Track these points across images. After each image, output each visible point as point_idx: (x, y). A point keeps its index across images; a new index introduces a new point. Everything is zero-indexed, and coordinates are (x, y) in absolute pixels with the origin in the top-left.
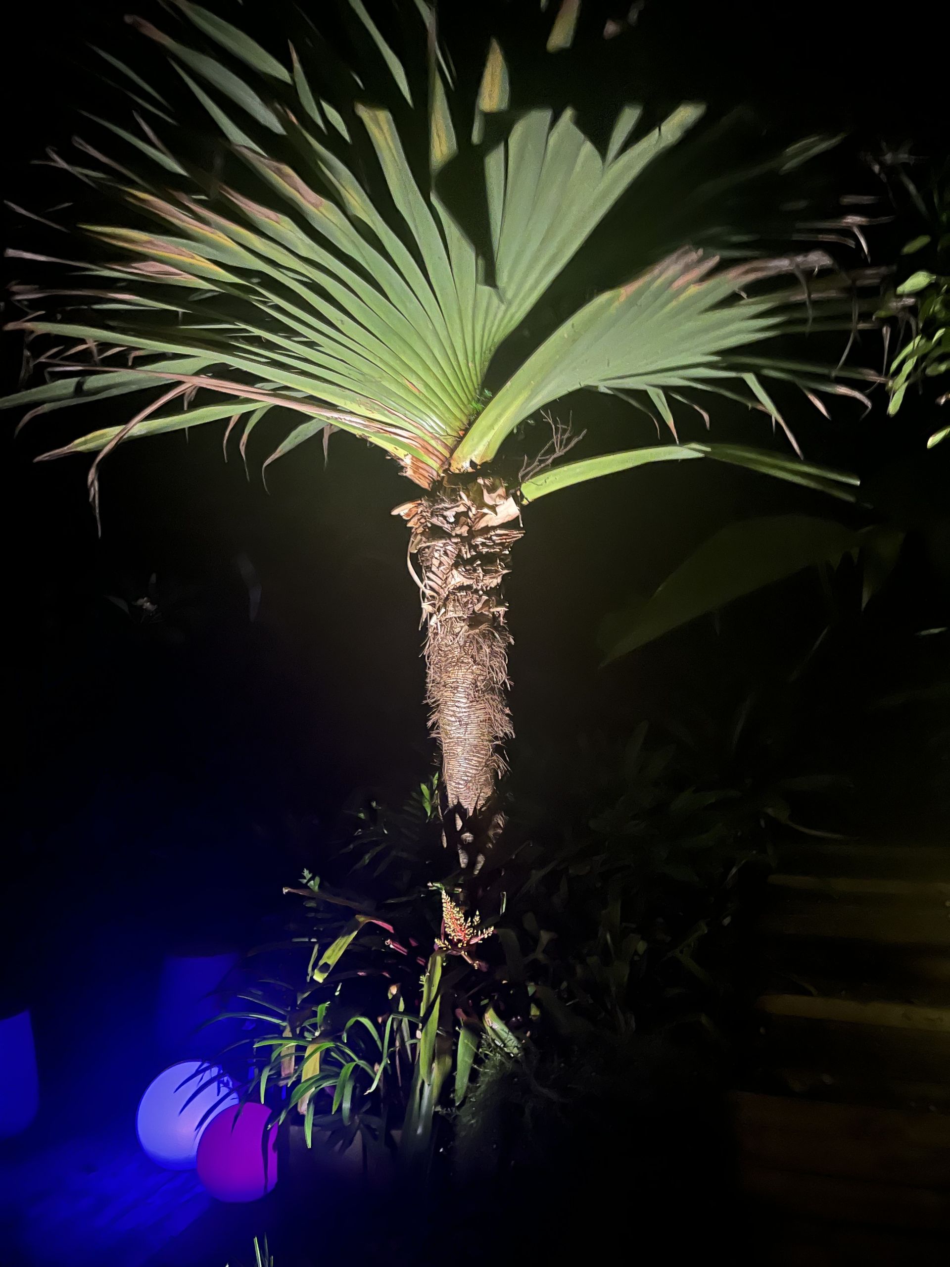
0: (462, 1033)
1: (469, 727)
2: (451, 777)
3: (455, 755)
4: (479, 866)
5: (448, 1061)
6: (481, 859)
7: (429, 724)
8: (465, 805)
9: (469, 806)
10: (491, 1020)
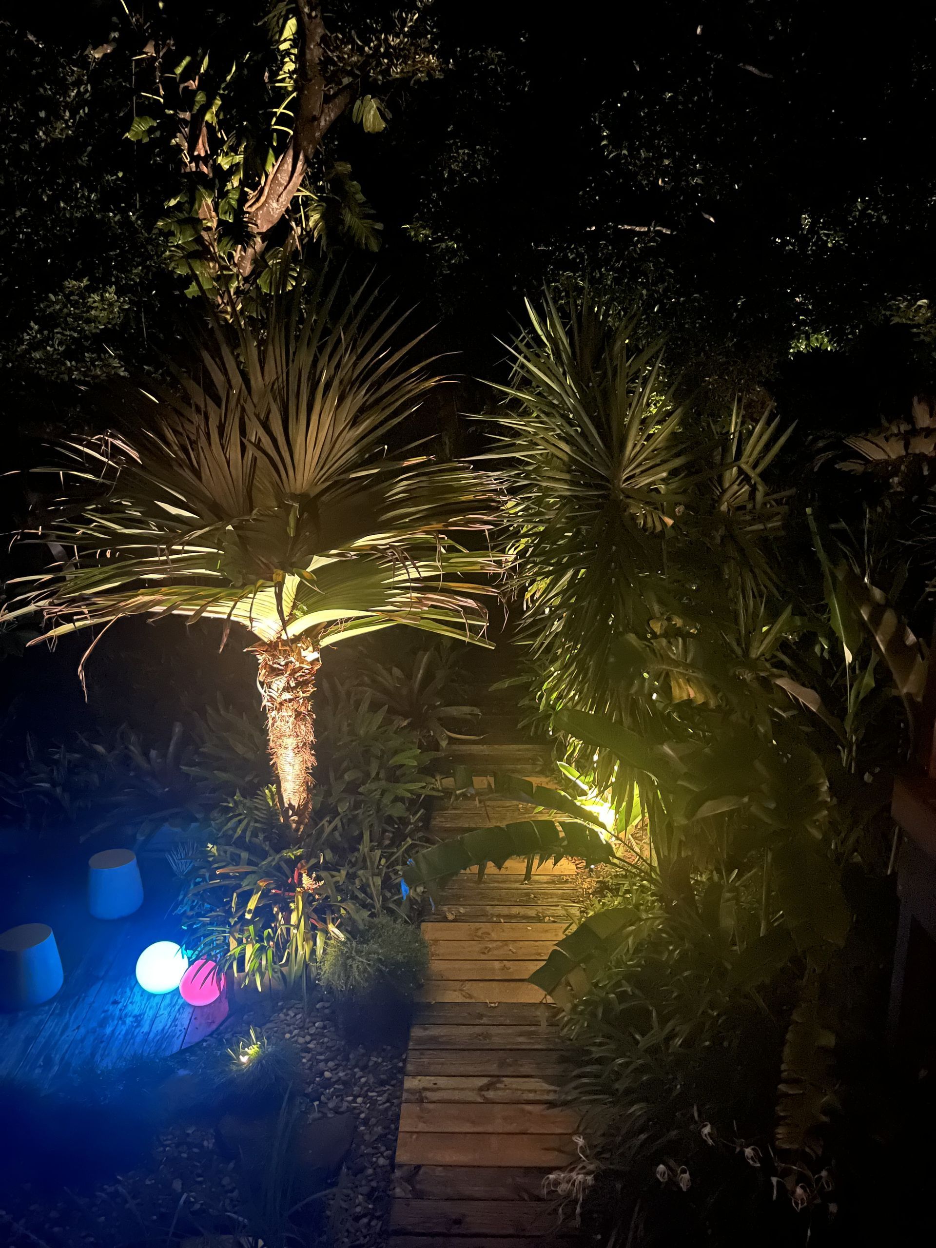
0: (319, 934)
1: (295, 767)
2: (285, 790)
3: (287, 781)
4: (301, 830)
5: (311, 943)
6: (302, 827)
7: (271, 763)
8: (293, 803)
9: (295, 804)
10: (332, 928)
